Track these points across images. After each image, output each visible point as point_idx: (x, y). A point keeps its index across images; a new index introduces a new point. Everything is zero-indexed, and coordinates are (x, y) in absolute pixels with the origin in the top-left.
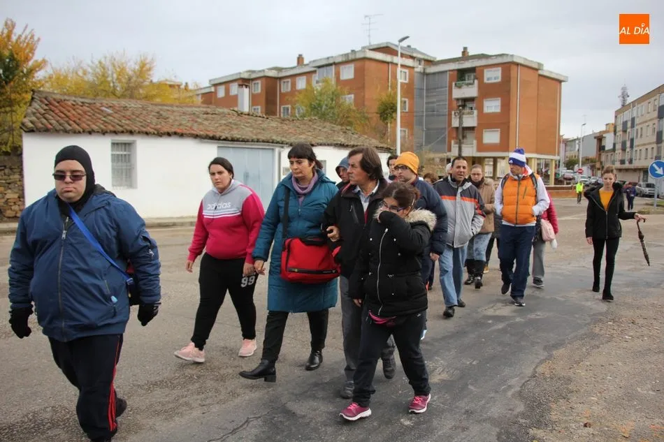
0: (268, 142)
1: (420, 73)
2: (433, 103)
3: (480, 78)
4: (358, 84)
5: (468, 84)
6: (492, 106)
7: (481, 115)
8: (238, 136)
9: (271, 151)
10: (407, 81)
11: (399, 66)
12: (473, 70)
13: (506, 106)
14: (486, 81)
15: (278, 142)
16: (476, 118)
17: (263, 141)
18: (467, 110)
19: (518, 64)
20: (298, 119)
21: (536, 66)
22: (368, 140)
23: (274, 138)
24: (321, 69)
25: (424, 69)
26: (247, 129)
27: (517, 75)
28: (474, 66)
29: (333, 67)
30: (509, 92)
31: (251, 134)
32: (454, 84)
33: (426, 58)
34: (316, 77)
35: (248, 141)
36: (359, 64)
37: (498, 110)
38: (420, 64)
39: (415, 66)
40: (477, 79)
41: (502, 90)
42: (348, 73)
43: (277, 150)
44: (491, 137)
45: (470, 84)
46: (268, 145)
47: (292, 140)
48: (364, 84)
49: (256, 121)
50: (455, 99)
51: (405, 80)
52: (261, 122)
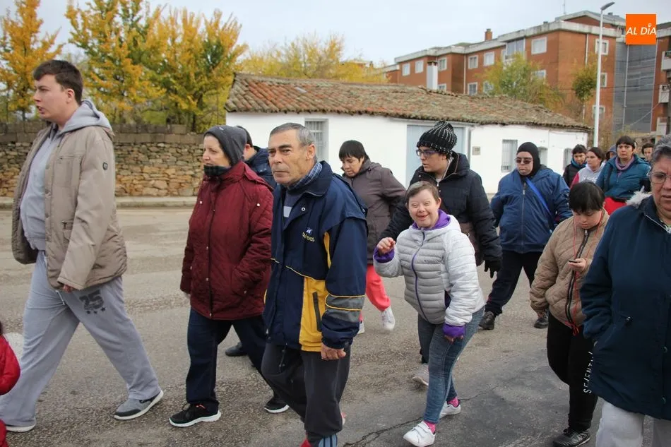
0: (458, 121)
1: (622, 43)
2: (637, 76)
4: (551, 59)
8: (428, 115)
9: (461, 130)
10: (607, 54)
11: (601, 37)
15: (468, 121)
17: (453, 120)
20: (488, 97)
22: (563, 119)
23: (465, 116)
24: (511, 44)
26: (436, 107)
29: (524, 40)
31: (439, 112)
32: (663, 53)
34: (505, 53)
36: (553, 37)
38: (623, 34)
39: (618, 35)
42: (540, 47)
43: (467, 129)
46: (458, 124)
47: (483, 119)
48: (558, 57)
49: (445, 99)
50: (664, 70)
51: (605, 52)
52: (449, 100)
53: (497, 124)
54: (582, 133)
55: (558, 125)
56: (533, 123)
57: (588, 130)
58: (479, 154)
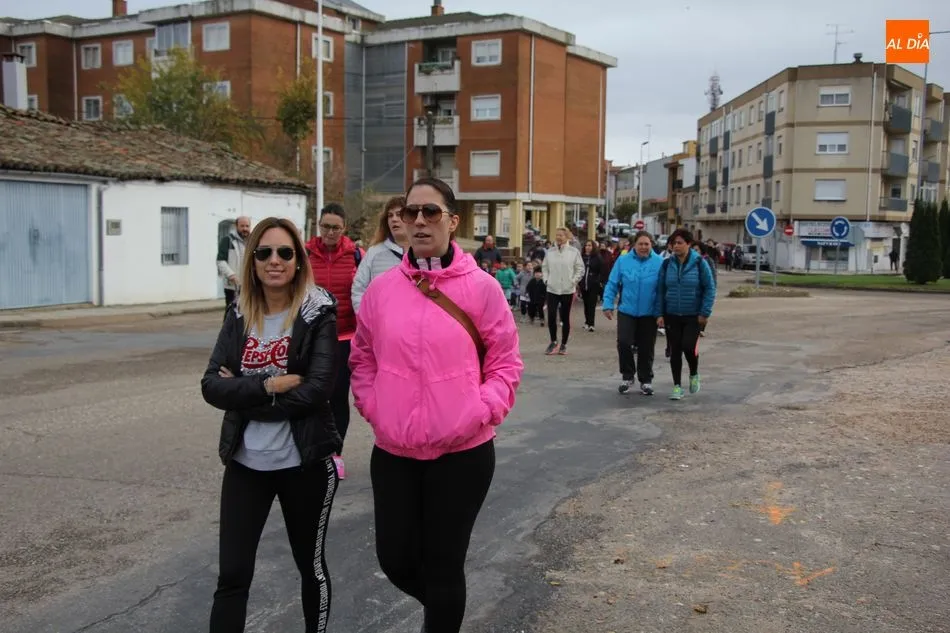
0: (76, 172)
1: (355, 43)
2: (380, 100)
3: (464, 56)
4: (239, 62)
5: (443, 68)
6: (486, 109)
7: (466, 123)
8: (17, 160)
9: (83, 189)
10: (331, 59)
11: (320, 30)
12: (450, 41)
13: (511, 109)
14: (474, 62)
15: (96, 173)
16: (457, 131)
17: (67, 170)
18: (441, 116)
19: (530, 34)
20: (129, 129)
21: (562, 39)
22: (264, 171)
23: (88, 163)
24: (164, 29)
25: (363, 37)
26: (30, 145)
27: (531, 53)
28: (453, 34)
29: (189, 25)
30: (515, 84)
31: (40, 157)
32: (417, 66)
33: (366, 15)
34: (153, 44)
35: (36, 169)
36: (241, 22)
37: (496, 116)
38: (354, 28)
39: (347, 30)
40: (459, 58)
41: (503, 80)
42: (218, 39)
43: (94, 187)
44: (486, 165)
45: (447, 68)
46: (76, 178)
47: (123, 168)
48: (250, 61)
49: (47, 129)
50: (419, 94)
51: (328, 56)
52: (56, 132)
53: (149, 178)
54: (297, 196)
55: (257, 181)
56: (214, 178)
57: (308, 192)
58: (118, 233)
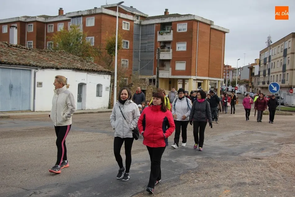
0: (26, 65)
1: (138, 24)
2: (146, 43)
3: (174, 29)
4: (96, 31)
5: (167, 33)
6: (182, 47)
7: (174, 52)
9: (29, 71)
10: (129, 30)
12: (170, 24)
13: (190, 47)
14: (178, 31)
15: (33, 66)
16: (171, 54)
17: (23, 65)
18: (166, 49)
19: (197, 21)
20: (52, 51)
21: (209, 23)
22: (96, 66)
23: (32, 63)
24: (74, 19)
25: (140, 22)
26: (13, 56)
27: (197, 28)
28: (171, 21)
29: (82, 18)
30: (192, 38)
31: (15, 60)
32: (158, 32)
33: (142, 15)
35: (12, 64)
36: (98, 17)
37: (185, 49)
38: (138, 19)
39: (134, 20)
40: (172, 30)
41: (187, 37)
42: (91, 22)
43: (33, 71)
44: (181, 66)
45: (168, 33)
46: (27, 68)
47: (44, 65)
48: (101, 30)
49: (21, 51)
50: (159, 41)
51: (128, 29)
52: (24, 52)
53: (53, 68)
54: (108, 75)
55: (93, 70)
56: (77, 68)
57: (111, 74)
58: (41, 87)
